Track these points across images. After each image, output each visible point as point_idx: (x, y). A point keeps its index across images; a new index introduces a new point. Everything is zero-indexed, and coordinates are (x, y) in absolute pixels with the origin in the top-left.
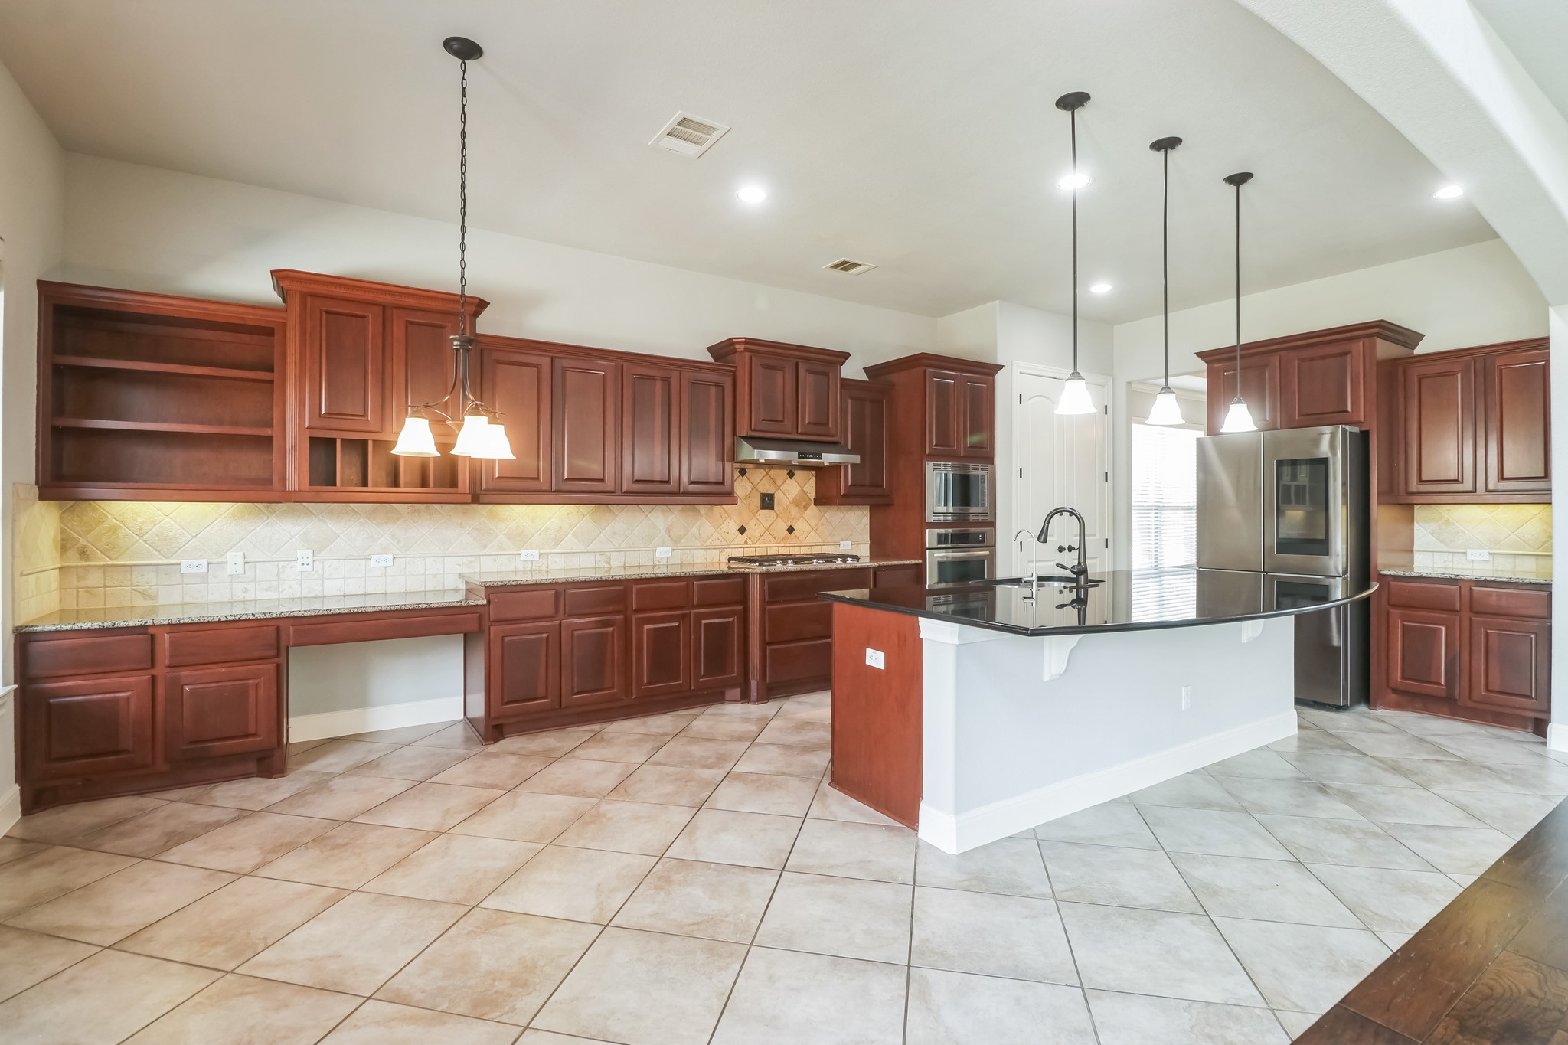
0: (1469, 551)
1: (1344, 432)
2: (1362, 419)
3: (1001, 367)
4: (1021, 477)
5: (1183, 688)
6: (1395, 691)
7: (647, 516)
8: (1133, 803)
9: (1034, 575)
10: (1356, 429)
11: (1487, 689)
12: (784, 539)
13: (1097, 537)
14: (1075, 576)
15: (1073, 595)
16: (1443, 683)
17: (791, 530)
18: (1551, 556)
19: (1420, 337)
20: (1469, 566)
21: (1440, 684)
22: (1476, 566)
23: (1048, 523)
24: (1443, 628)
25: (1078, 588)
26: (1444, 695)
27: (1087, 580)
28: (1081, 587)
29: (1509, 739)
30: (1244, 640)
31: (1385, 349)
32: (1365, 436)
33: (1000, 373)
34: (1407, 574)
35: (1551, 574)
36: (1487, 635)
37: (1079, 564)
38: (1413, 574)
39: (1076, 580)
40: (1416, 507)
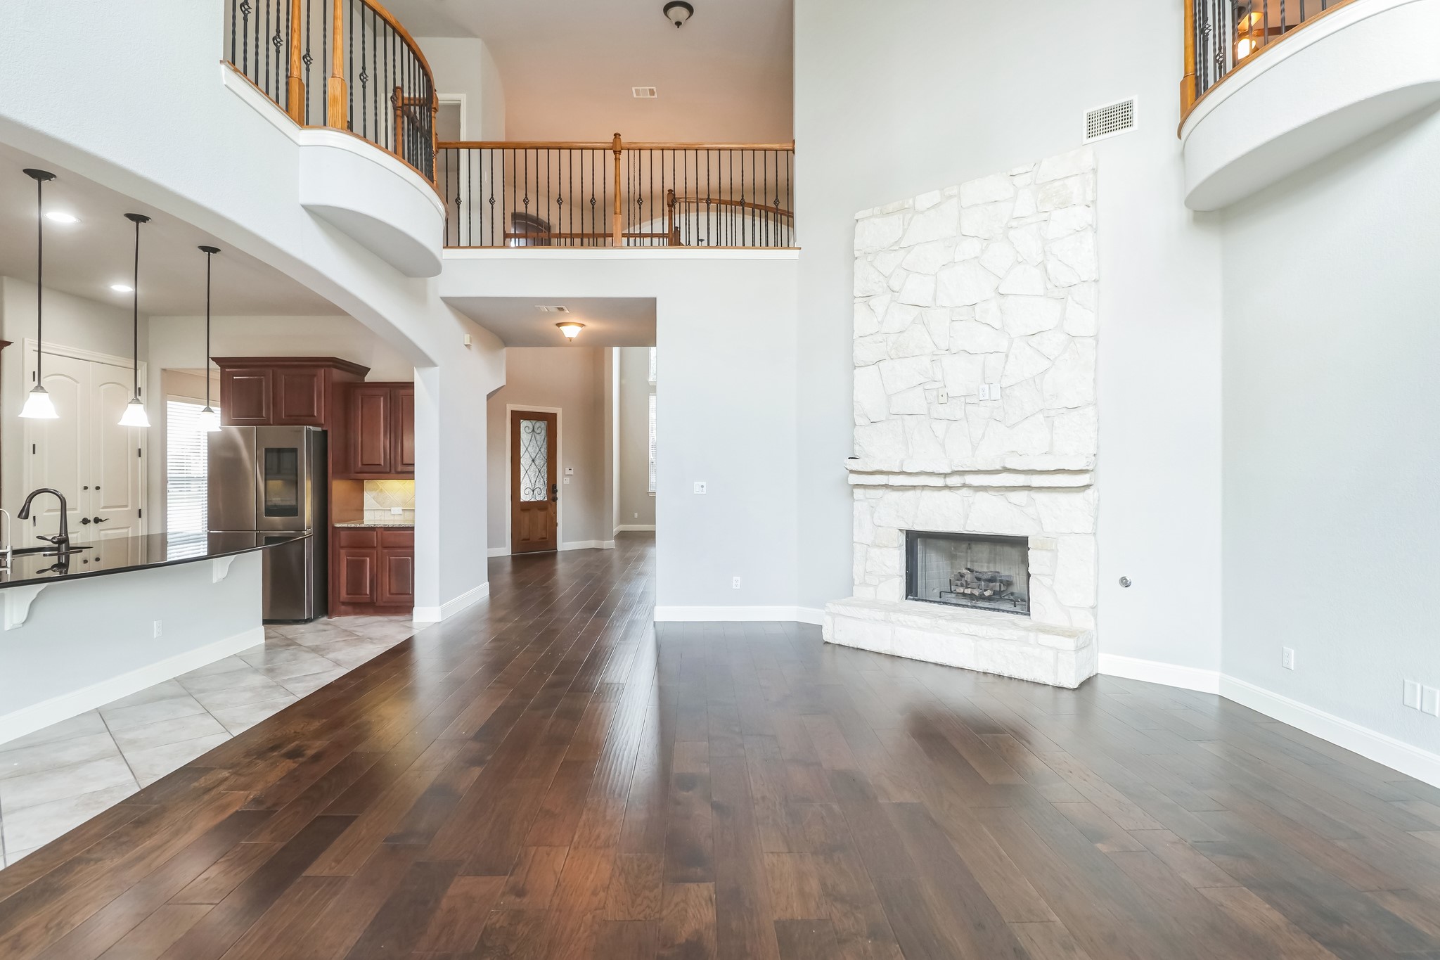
0: (392, 509)
1: (308, 431)
2: (323, 422)
3: (9, 343)
4: (34, 453)
5: (155, 622)
6: (344, 603)
8: (100, 713)
9: (9, 547)
10: (319, 429)
11: (390, 594)
13: (129, 508)
14: (57, 545)
15: (54, 560)
16: (368, 593)
18: (414, 510)
19: (366, 370)
20: (392, 518)
21: (367, 594)
22: (396, 518)
23: (30, 502)
24: (368, 559)
25: (59, 555)
26: (368, 601)
27: (68, 548)
28: (63, 554)
29: (396, 621)
30: (215, 581)
31: (337, 375)
32: (325, 433)
33: (6, 349)
34: (358, 526)
35: (414, 521)
36: (389, 559)
37: (60, 535)
38: (363, 526)
39: (58, 549)
40: (365, 481)
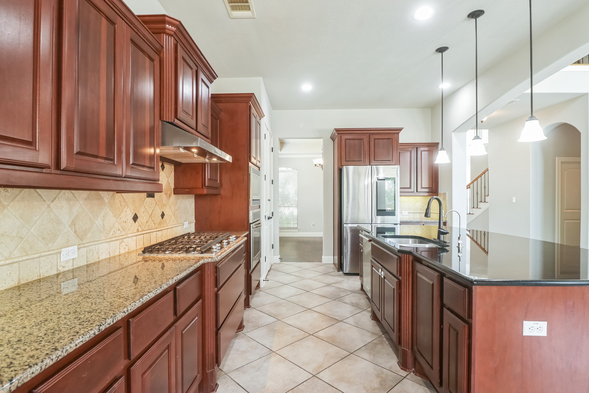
2: (395, 164)
7: (49, 206)
12: (160, 224)
17: (163, 215)
